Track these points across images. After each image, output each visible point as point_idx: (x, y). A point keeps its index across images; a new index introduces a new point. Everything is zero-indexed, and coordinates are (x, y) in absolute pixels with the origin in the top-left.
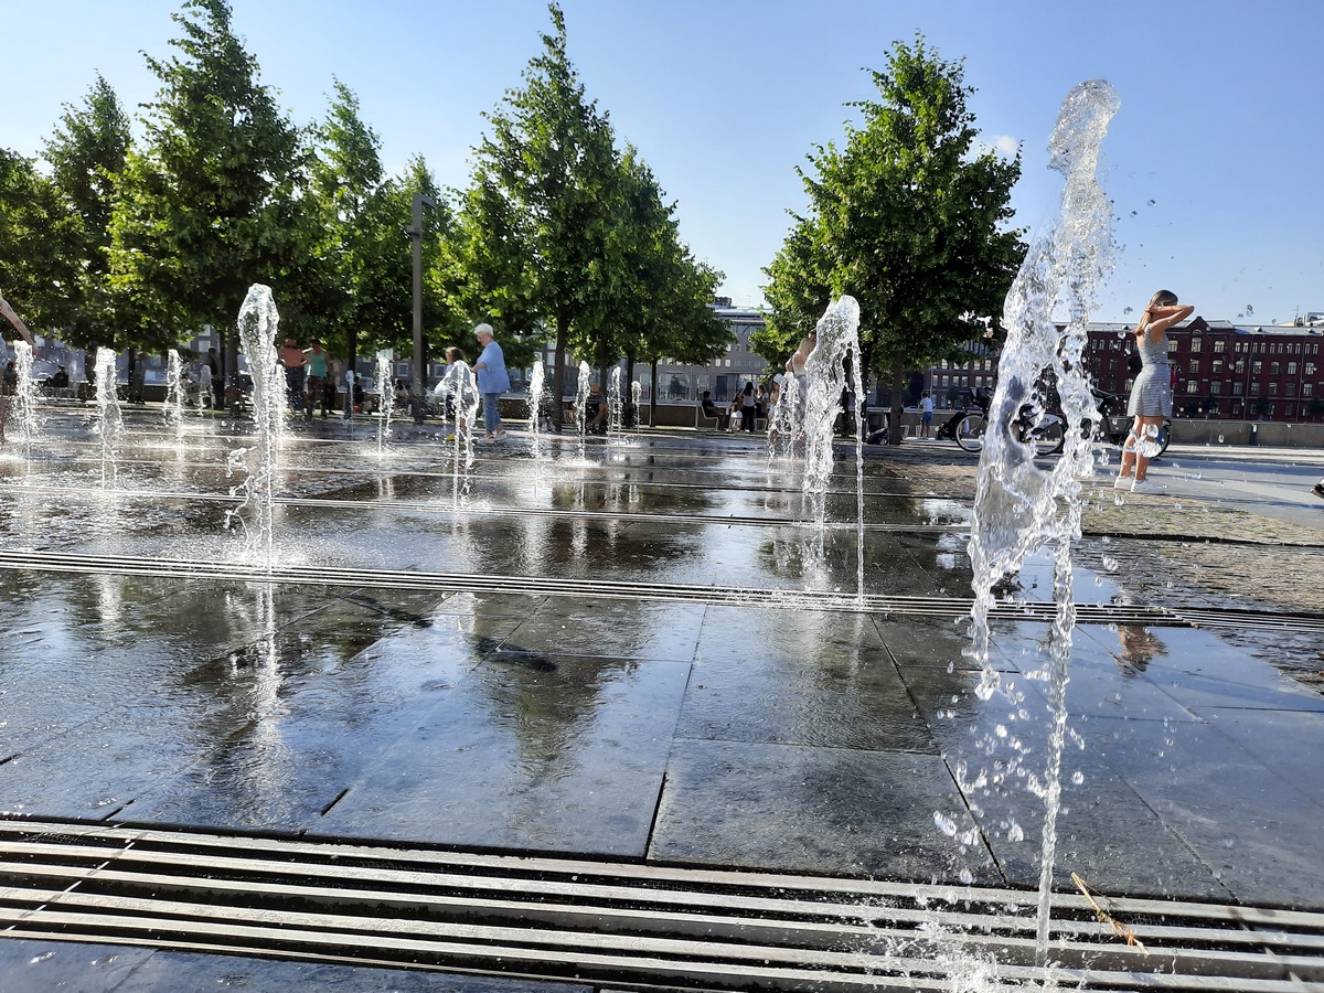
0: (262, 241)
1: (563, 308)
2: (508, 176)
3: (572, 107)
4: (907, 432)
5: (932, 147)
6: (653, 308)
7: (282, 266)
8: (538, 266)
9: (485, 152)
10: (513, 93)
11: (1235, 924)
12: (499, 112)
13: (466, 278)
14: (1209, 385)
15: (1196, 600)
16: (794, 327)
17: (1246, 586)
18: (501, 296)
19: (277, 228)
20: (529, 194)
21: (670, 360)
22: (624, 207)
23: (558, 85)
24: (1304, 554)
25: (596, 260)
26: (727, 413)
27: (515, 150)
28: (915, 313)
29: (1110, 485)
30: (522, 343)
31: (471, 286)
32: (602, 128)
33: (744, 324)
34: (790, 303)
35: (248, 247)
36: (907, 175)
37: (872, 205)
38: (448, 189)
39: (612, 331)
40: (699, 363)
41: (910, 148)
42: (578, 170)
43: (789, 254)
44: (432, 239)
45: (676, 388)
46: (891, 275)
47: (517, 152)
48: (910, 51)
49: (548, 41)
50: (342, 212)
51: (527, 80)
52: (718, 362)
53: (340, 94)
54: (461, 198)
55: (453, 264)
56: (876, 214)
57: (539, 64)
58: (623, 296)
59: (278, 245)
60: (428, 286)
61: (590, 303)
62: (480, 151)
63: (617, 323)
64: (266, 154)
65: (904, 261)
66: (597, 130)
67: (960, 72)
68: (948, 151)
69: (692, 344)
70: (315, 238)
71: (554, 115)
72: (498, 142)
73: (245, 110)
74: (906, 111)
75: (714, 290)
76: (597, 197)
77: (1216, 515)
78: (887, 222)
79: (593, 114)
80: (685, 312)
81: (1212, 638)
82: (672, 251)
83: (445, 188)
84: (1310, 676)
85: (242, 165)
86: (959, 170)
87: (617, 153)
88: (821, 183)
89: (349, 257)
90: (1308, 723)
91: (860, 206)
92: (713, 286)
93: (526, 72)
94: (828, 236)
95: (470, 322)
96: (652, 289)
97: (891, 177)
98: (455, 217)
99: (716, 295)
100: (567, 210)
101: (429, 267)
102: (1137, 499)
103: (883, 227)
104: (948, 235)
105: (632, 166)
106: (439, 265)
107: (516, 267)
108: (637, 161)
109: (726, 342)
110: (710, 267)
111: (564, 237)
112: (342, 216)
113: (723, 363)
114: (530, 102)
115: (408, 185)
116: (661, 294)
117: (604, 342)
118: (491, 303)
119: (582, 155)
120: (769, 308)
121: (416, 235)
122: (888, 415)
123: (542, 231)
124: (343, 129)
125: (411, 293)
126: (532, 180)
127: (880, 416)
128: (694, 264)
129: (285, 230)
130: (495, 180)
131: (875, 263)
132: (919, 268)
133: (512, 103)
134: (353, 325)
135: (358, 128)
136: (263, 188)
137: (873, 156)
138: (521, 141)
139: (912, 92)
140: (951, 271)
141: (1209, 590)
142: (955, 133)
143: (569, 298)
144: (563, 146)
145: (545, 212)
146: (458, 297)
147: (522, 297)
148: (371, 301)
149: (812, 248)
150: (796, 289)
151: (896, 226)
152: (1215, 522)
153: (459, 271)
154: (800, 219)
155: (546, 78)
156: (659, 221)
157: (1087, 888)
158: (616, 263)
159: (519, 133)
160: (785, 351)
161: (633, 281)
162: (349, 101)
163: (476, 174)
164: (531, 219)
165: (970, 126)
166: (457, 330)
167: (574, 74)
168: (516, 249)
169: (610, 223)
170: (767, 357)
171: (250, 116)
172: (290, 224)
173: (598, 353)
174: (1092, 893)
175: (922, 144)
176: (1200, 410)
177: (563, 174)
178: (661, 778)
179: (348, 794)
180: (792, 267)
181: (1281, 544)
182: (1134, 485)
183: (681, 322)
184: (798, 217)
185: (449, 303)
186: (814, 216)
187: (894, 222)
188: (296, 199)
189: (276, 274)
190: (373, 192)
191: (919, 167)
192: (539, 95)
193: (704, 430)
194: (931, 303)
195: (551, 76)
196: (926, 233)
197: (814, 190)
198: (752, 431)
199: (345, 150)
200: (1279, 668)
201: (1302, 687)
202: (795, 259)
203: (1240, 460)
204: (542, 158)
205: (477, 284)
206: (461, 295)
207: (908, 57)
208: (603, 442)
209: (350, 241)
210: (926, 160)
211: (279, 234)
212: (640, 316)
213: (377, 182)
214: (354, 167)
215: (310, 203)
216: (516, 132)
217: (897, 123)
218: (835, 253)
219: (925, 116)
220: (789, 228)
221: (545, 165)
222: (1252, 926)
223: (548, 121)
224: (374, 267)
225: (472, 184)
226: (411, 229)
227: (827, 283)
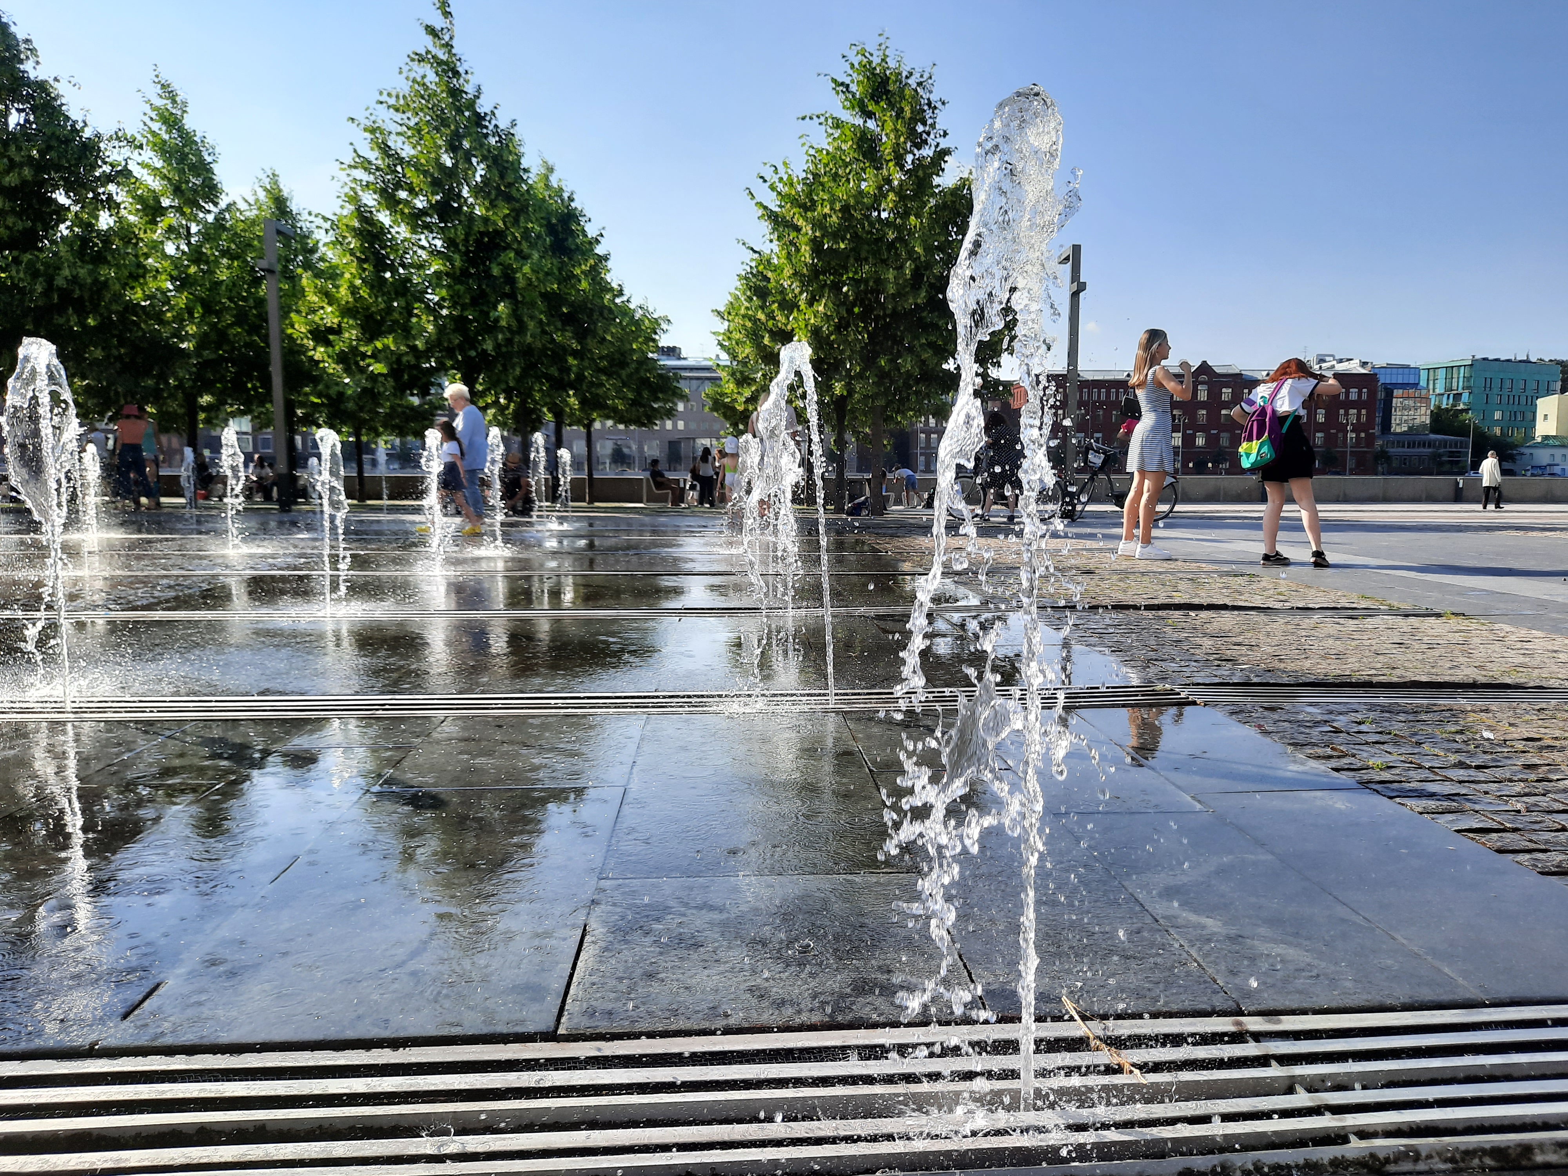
0: (59, 282)
1: (467, 359)
2: (389, 200)
3: (467, 114)
4: (892, 500)
5: (902, 167)
6: (582, 359)
7: (88, 313)
8: (433, 310)
9: (355, 167)
10: (389, 95)
11: (1237, 1037)
12: (373, 118)
13: (339, 325)
14: (1217, 437)
15: (1202, 674)
16: (754, 380)
17: (1256, 655)
18: (386, 347)
19: (79, 264)
20: (416, 219)
21: (610, 423)
22: (539, 236)
23: (447, 86)
24: (1316, 617)
25: (507, 301)
26: (682, 485)
27: (395, 166)
28: (893, 361)
29: (1114, 551)
30: (420, 406)
31: (347, 335)
32: (507, 139)
33: (698, 378)
34: (747, 351)
35: (39, 289)
36: (875, 201)
37: (836, 236)
38: (310, 214)
39: (531, 388)
40: (644, 425)
41: (878, 169)
42: (477, 191)
43: (744, 294)
44: (293, 279)
45: (619, 457)
46: (863, 317)
47: (399, 169)
48: (871, 55)
49: (431, 31)
50: (170, 243)
51: (407, 78)
52: (669, 424)
53: (160, 92)
54: (327, 225)
55: (323, 308)
56: (842, 246)
57: (421, 59)
58: (544, 345)
59: (81, 286)
60: (290, 337)
61: (503, 355)
62: (350, 166)
63: (538, 379)
64: (58, 168)
65: (878, 300)
66: (500, 141)
67: (930, 81)
68: (920, 173)
69: (635, 403)
70: (135, 277)
71: (444, 122)
72: (373, 155)
73: (23, 110)
74: (871, 124)
75: (657, 337)
76: (505, 224)
77: (1225, 579)
78: (856, 255)
79: (494, 122)
80: (623, 364)
81: (1218, 715)
82: (602, 291)
83: (306, 212)
84: (1320, 751)
85: (24, 182)
86: (934, 195)
87: (526, 170)
88: (777, 209)
89: (182, 300)
90: (1319, 803)
91: (823, 236)
92: (656, 333)
93: (405, 69)
94: (788, 271)
95: (347, 380)
96: (582, 335)
97: (857, 203)
98: (322, 249)
99: (660, 345)
100: (466, 240)
101: (289, 312)
102: (1142, 566)
103: (852, 260)
104: (926, 270)
105: (547, 186)
106: (304, 310)
107: (404, 312)
108: (554, 182)
109: (676, 400)
110: (651, 310)
111: (464, 273)
112: (170, 249)
113: (675, 425)
114: (412, 106)
115: (259, 209)
116: (591, 343)
117: (524, 402)
118: (374, 356)
119: (483, 173)
120: (724, 357)
121: (271, 271)
122: (869, 480)
123: (435, 267)
124: (166, 137)
125: (268, 346)
126: (420, 203)
127: (860, 482)
128: (632, 306)
129: (90, 267)
130: (371, 203)
131: (843, 304)
132: (894, 309)
133: (389, 107)
134: (192, 387)
135: (187, 138)
136: (57, 212)
137: (835, 177)
138: (403, 154)
139: (877, 103)
140: (930, 312)
141: (1217, 663)
142: (927, 152)
143: (476, 349)
144: (457, 162)
145: (439, 243)
146: (330, 349)
147: (414, 348)
148: (213, 356)
149: (770, 286)
150: (754, 335)
151: (866, 259)
152: (1224, 588)
153: (329, 316)
154: (755, 252)
155: (431, 77)
156: (583, 253)
157: (1078, 1012)
158: (533, 304)
159: (400, 145)
160: (746, 410)
161: (555, 327)
162: (174, 102)
163: (346, 195)
164: (420, 252)
165: (944, 144)
166: (333, 391)
167: (467, 72)
168: (403, 287)
169: (523, 257)
170: (725, 416)
171: (32, 118)
172: (99, 259)
173: (516, 415)
174: (1084, 1018)
175: (891, 164)
176: (1210, 465)
177: (459, 196)
178: (579, 932)
179: (161, 990)
180: (747, 308)
181: (1292, 608)
182: (1139, 549)
183: (619, 376)
184: (752, 249)
185: (317, 357)
186: (772, 247)
187: (863, 254)
188: (105, 227)
189: (83, 324)
190: (210, 218)
191: (888, 191)
192: (422, 97)
193: (653, 505)
194: (910, 350)
195: (437, 74)
196: (901, 267)
197: (769, 217)
198: (712, 505)
199: (170, 164)
200: (1289, 744)
201: (1313, 764)
202: (750, 299)
203: (1251, 518)
204: (432, 175)
205: (354, 332)
206: (333, 347)
207: (870, 62)
208: (531, 524)
209: (184, 282)
210: (896, 183)
211: (82, 272)
212: (568, 369)
213: (216, 204)
214: (184, 186)
215: (125, 233)
216: (396, 143)
217: (860, 139)
218: (797, 291)
219: (892, 130)
220: (742, 262)
221: (436, 184)
222: (1257, 1037)
223: (437, 129)
224: (218, 314)
225: (342, 207)
226: (263, 264)
227: (789, 327)
